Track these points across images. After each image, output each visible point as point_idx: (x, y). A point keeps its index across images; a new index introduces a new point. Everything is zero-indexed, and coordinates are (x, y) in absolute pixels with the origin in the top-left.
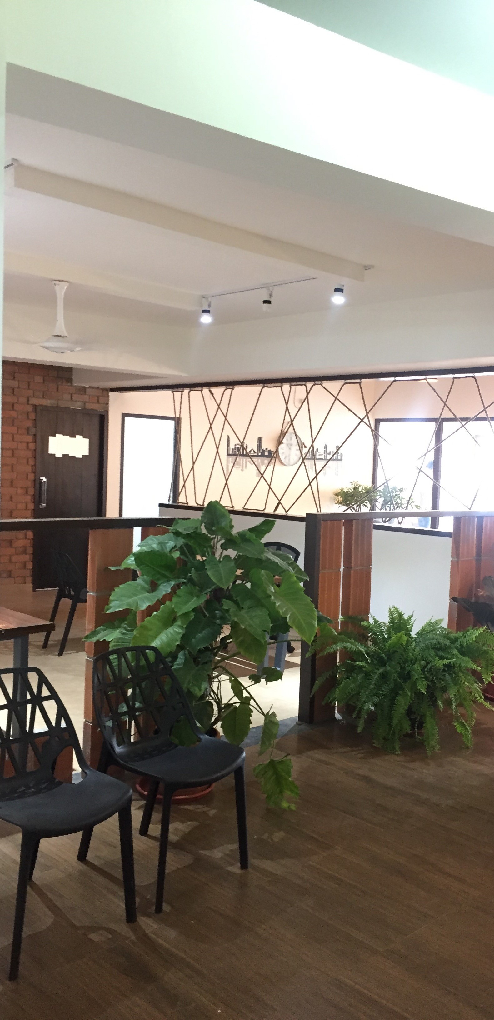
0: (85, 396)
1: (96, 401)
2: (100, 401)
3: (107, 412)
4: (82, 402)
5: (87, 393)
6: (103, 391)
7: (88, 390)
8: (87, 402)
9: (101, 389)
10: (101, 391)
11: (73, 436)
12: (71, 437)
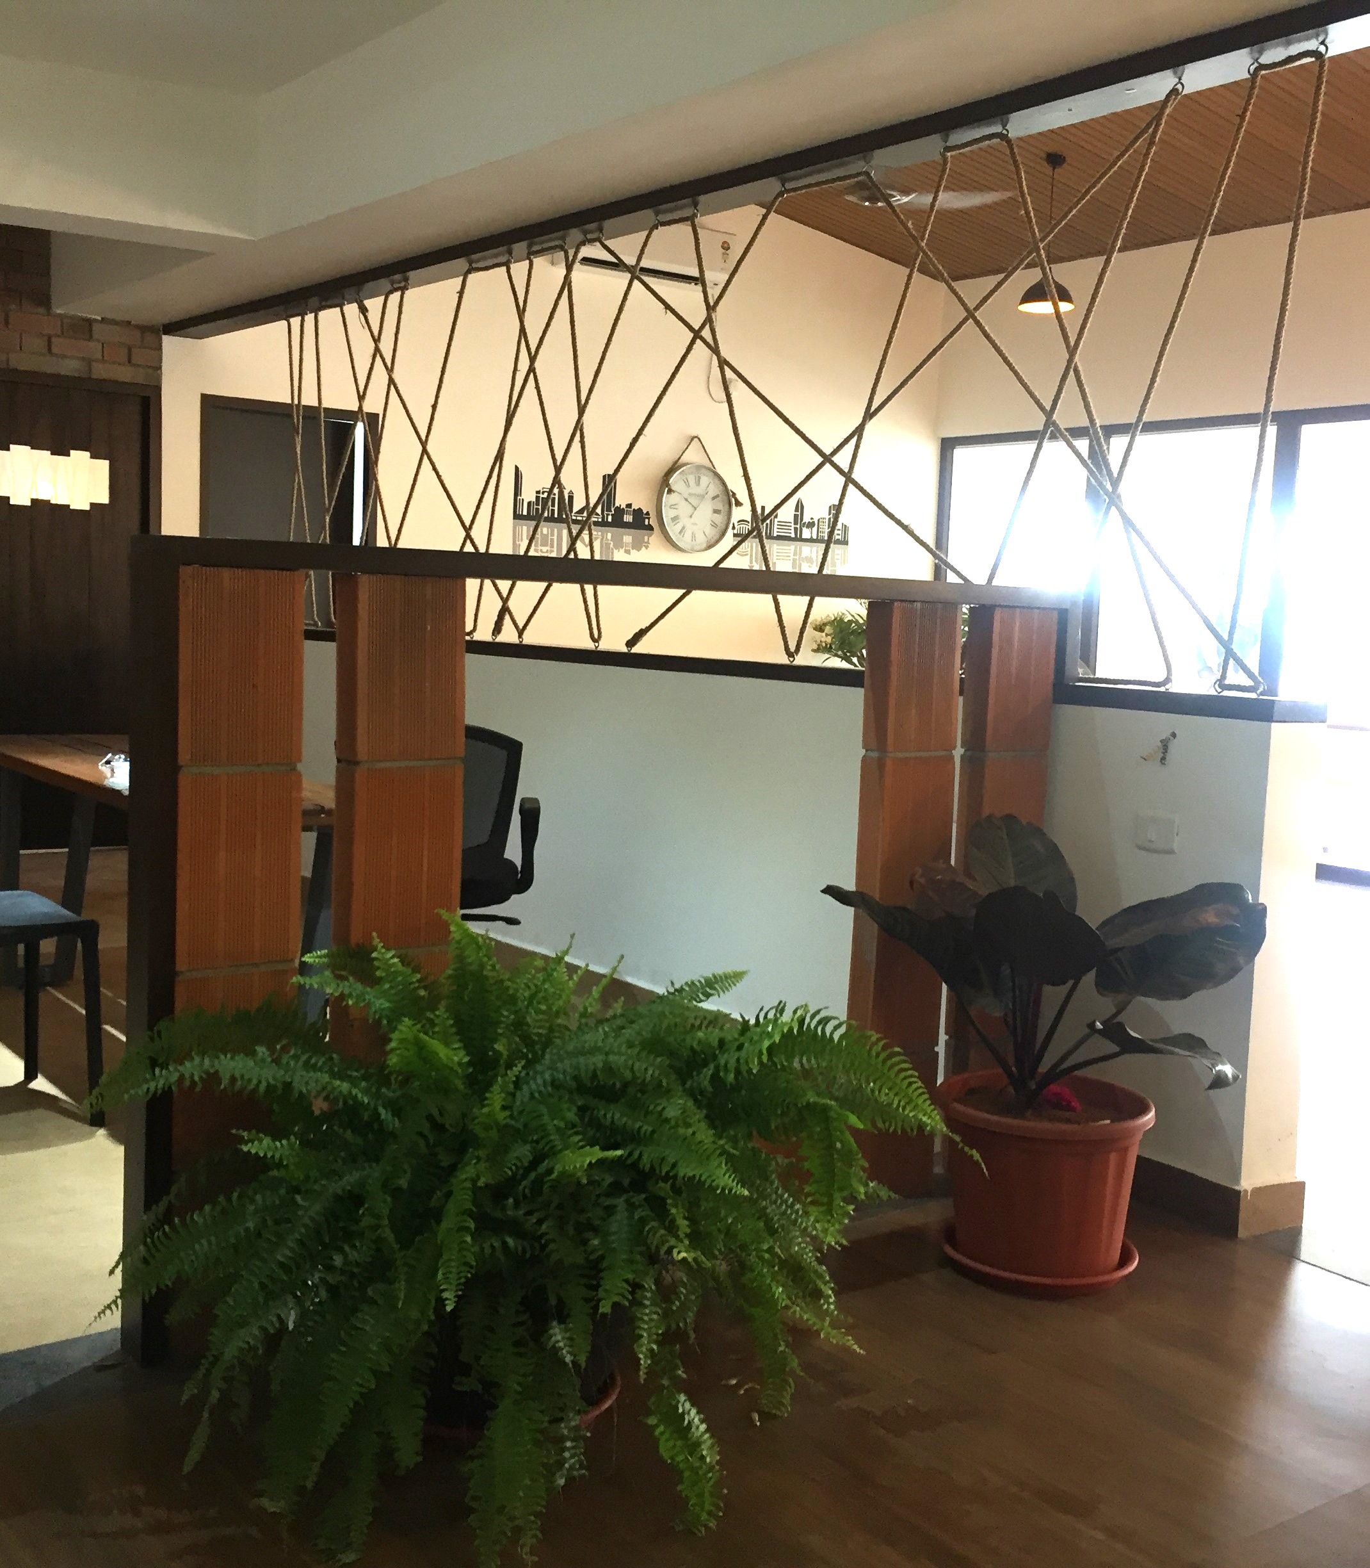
0: (91, 344)
1: (125, 359)
2: (134, 360)
3: (158, 389)
4: (83, 359)
5: (95, 336)
6: (143, 333)
7: (95, 327)
8: (97, 361)
9: (138, 327)
10: (138, 334)
11: (60, 449)
12: (54, 453)
